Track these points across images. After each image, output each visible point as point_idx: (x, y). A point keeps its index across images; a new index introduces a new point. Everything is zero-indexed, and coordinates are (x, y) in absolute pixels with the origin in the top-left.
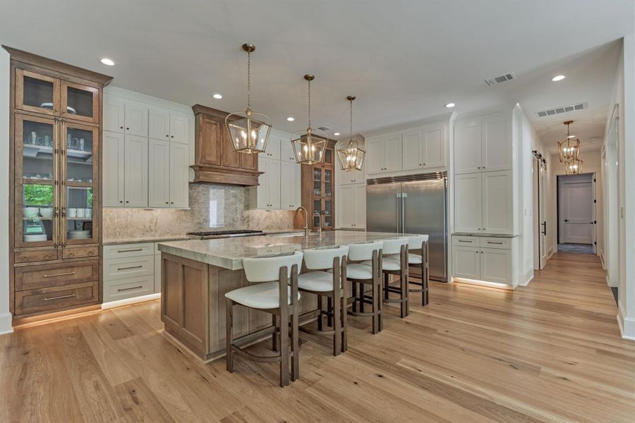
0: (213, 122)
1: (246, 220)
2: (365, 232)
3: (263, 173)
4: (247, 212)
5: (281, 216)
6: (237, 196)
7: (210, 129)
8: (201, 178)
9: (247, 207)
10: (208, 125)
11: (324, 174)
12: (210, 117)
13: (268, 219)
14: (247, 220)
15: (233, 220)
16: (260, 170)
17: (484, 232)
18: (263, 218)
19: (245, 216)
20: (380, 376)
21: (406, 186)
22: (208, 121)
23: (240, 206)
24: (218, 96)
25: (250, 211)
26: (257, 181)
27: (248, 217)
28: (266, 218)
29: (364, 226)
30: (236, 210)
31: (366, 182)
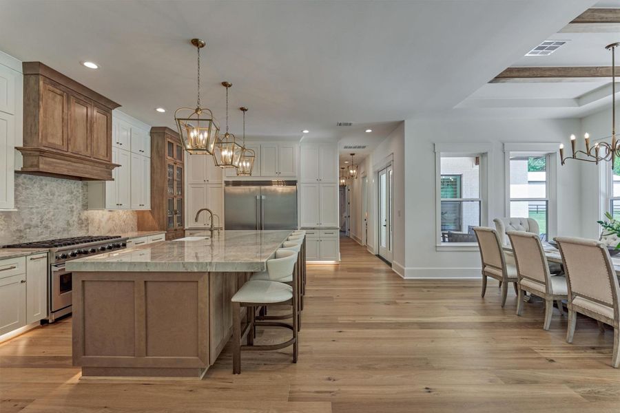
0: (58, 91)
1: (84, 223)
2: (224, 231)
3: (119, 166)
4: (85, 212)
5: (125, 216)
6: (72, 193)
7: (53, 99)
8: (41, 166)
9: (86, 207)
10: (51, 94)
11: (176, 172)
12: (55, 84)
13: (110, 221)
14: (86, 223)
15: (68, 224)
16: (113, 162)
17: (321, 226)
18: (104, 220)
19: (83, 218)
20: (340, 332)
21: (265, 189)
22: (51, 88)
23: (77, 206)
24: (91, 65)
25: (89, 211)
26: (111, 175)
27: (87, 220)
28: (108, 220)
29: (223, 225)
30: (72, 211)
31: (223, 182)
